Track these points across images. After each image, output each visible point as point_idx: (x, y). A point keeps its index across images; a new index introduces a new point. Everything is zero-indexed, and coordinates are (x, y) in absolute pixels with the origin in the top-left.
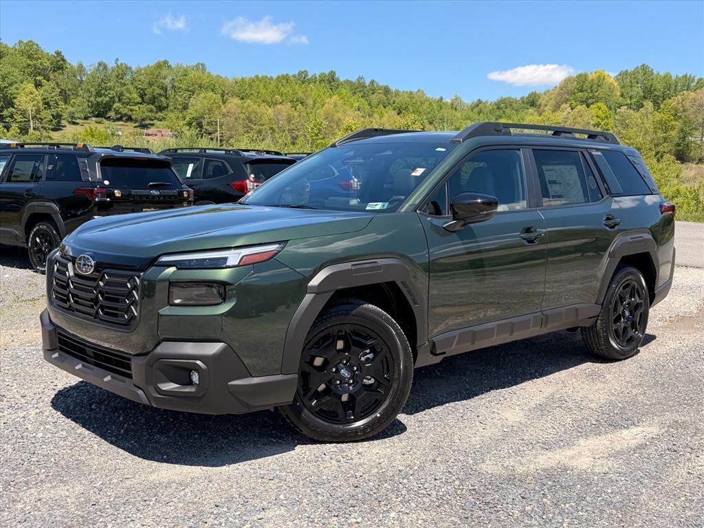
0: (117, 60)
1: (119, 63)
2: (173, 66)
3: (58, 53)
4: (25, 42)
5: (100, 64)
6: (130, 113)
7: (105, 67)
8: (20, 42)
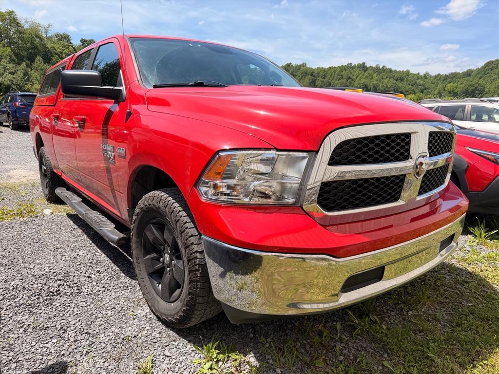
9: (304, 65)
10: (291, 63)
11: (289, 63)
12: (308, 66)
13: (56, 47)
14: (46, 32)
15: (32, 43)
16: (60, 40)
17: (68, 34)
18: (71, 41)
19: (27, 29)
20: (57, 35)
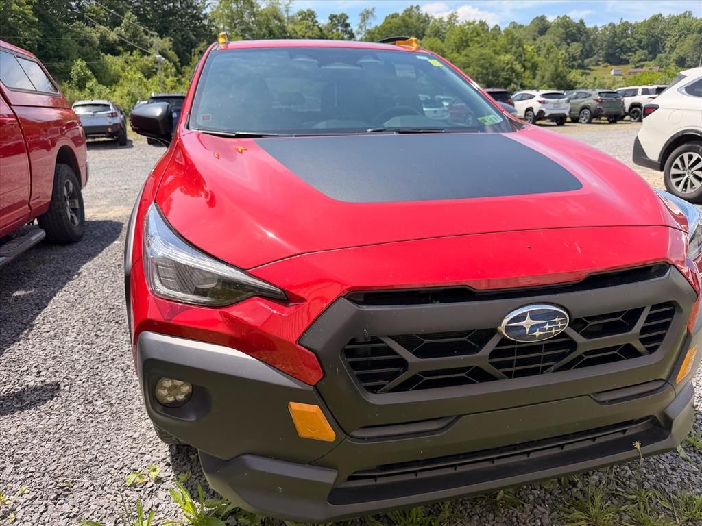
0: (622, 19)
1: (624, 21)
2: (666, 18)
3: (582, 22)
4: (561, 17)
5: (610, 25)
6: (628, 58)
7: (614, 27)
8: (558, 17)
9: (687, 15)
10: (660, 15)
11: (657, 13)
12: (694, 16)
13: (297, 30)
14: (287, 11)
15: (268, 27)
16: (303, 19)
17: (313, 10)
18: (317, 19)
19: (264, 9)
20: (301, 13)
